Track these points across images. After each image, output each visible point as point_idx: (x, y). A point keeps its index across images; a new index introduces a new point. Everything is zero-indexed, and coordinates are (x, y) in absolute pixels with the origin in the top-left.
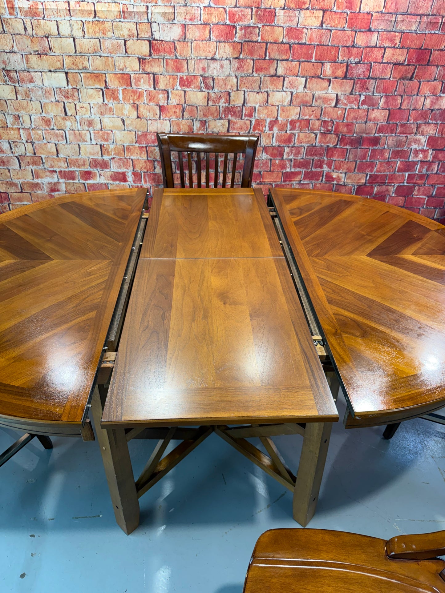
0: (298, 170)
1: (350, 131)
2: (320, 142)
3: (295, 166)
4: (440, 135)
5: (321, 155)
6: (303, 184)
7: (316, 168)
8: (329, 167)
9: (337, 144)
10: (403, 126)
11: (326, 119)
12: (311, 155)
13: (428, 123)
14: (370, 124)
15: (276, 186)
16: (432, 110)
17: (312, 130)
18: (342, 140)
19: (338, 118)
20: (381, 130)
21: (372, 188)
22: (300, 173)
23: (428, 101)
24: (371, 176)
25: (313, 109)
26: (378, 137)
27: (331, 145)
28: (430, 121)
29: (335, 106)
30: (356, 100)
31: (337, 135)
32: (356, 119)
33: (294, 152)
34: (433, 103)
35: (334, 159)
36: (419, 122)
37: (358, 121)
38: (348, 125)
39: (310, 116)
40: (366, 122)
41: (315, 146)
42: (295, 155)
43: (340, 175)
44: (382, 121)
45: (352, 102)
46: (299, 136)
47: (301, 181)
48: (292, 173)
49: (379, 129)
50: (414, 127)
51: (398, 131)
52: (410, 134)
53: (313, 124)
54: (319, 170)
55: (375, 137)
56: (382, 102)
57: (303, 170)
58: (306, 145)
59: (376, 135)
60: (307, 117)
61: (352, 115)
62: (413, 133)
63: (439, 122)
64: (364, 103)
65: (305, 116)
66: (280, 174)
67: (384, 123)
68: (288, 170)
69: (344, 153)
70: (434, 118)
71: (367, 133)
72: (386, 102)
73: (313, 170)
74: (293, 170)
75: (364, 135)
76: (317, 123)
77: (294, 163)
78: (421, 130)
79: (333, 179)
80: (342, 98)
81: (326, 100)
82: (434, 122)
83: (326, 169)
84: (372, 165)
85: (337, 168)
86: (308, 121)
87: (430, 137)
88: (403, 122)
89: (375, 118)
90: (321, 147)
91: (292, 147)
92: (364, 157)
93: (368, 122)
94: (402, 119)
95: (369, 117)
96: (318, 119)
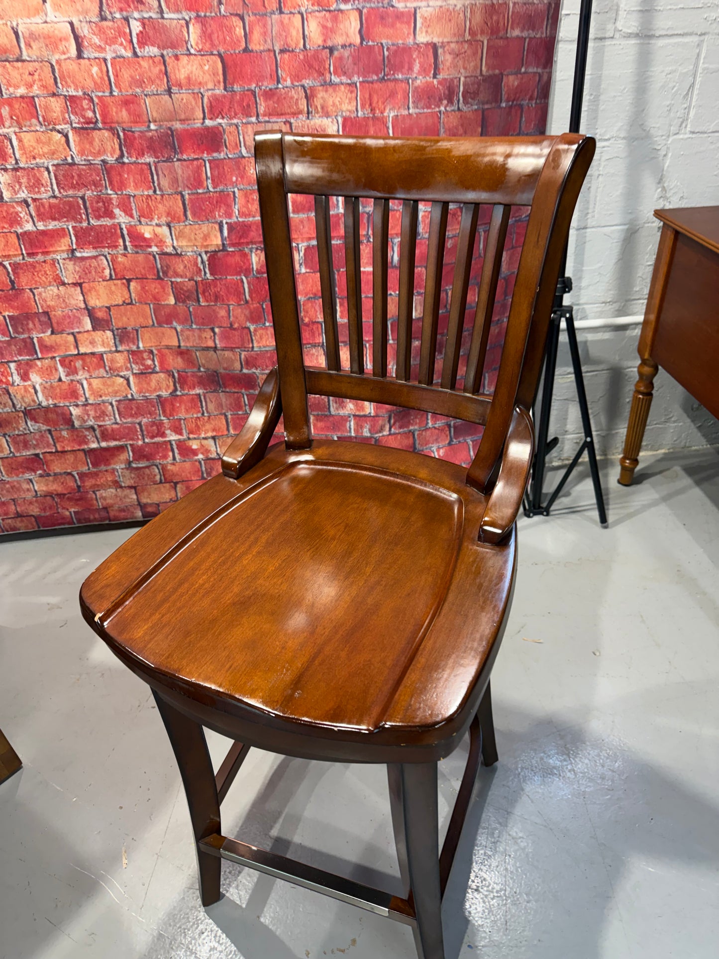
0: (52, 225)
1: (137, 118)
2: (82, 152)
3: (42, 216)
4: (367, 112)
5: (96, 184)
6: (83, 259)
7: (98, 217)
8: (128, 212)
9: (122, 156)
10: (269, 94)
11: (72, 92)
12: (73, 187)
13: (331, 84)
14: (182, 96)
15: (15, 266)
16: (331, 50)
17: (49, 124)
18: (128, 142)
19: (97, 87)
20: (215, 108)
21: (245, 256)
22: (60, 233)
23: (313, 28)
24: (231, 227)
25: (31, 67)
26: (213, 128)
27: (111, 159)
28: (335, 79)
29: (80, 56)
30: (121, 33)
31: (112, 130)
32: (140, 83)
33: (24, 181)
34: (327, 31)
35: (130, 191)
36: (307, 83)
37: (148, 90)
38: (128, 102)
39: (30, 86)
40: (169, 92)
41: (73, 164)
42: (31, 188)
43: (158, 230)
44: (210, 86)
45: (111, 41)
46: (20, 140)
47: (73, 251)
48: (44, 233)
49: (211, 107)
50: (298, 95)
51: (262, 109)
52: (295, 114)
53: (47, 108)
54: (107, 222)
55: (207, 129)
56: (194, 34)
57: (70, 225)
58: (50, 164)
59: (208, 123)
60: (21, 91)
61: (126, 74)
62: (301, 112)
63: (355, 79)
64: (144, 39)
65: (17, 87)
66: (13, 239)
67: (220, 91)
68: (29, 227)
69: (146, 176)
70: (341, 70)
71: (182, 121)
72: (206, 35)
73: (93, 222)
74: (41, 226)
75: (178, 126)
76: (56, 105)
77: (38, 209)
78: (318, 102)
79: (147, 243)
80: (84, 30)
81: (53, 42)
82: (344, 80)
83: (122, 218)
84: (224, 200)
85: (146, 214)
86: (30, 100)
87: (346, 120)
88: (268, 85)
89: (188, 78)
90: (90, 164)
91: (16, 170)
92: (199, 183)
93: (175, 89)
94: (260, 79)
95: (172, 77)
96: (54, 95)
